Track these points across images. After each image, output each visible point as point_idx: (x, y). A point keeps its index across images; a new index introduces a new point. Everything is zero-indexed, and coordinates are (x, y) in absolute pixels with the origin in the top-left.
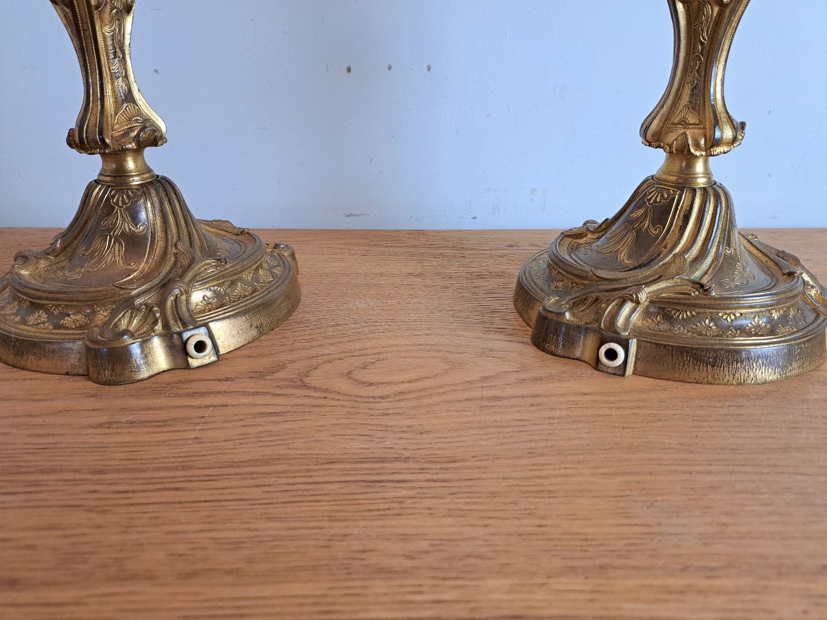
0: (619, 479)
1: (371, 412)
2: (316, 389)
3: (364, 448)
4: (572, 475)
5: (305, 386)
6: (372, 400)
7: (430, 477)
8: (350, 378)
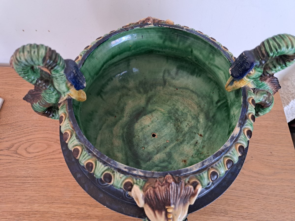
0: (65, 183)
1: (28, 163)
2: (19, 154)
3: (24, 174)
4: (57, 182)
5: (17, 153)
6: (29, 159)
7: (33, 182)
8: (26, 151)
